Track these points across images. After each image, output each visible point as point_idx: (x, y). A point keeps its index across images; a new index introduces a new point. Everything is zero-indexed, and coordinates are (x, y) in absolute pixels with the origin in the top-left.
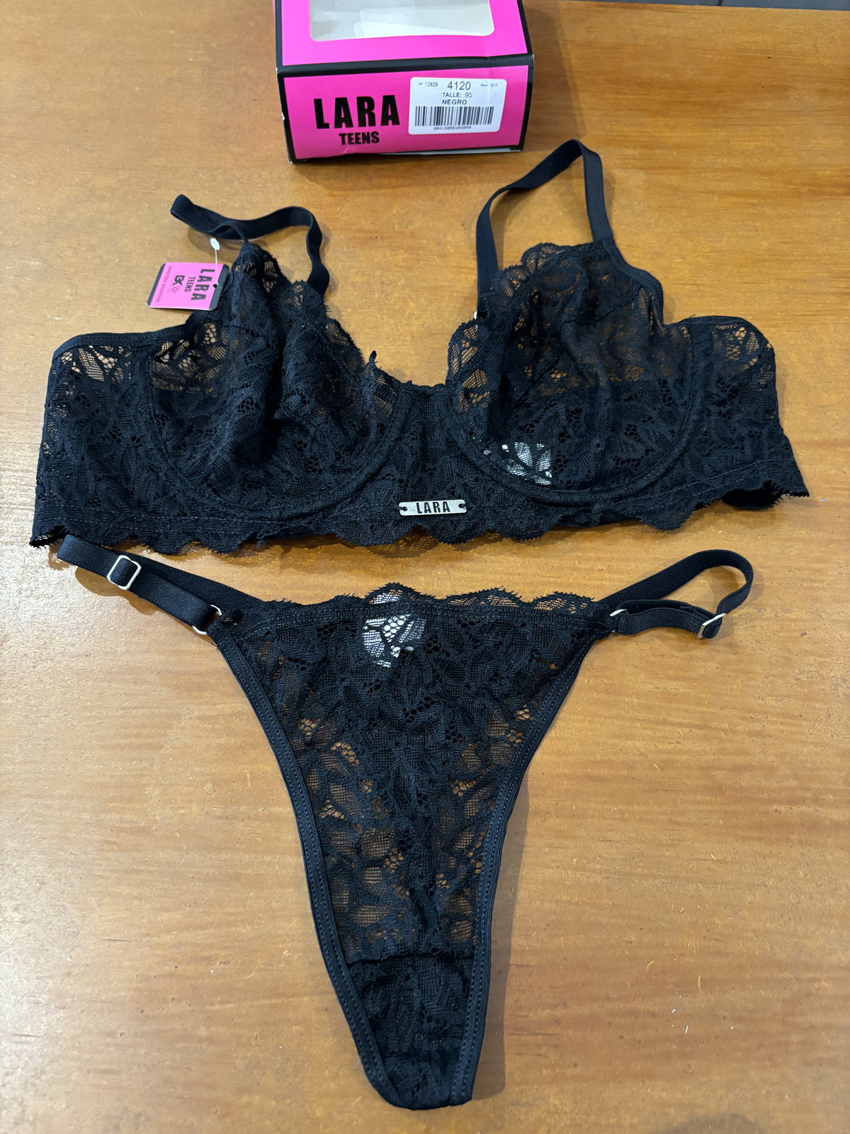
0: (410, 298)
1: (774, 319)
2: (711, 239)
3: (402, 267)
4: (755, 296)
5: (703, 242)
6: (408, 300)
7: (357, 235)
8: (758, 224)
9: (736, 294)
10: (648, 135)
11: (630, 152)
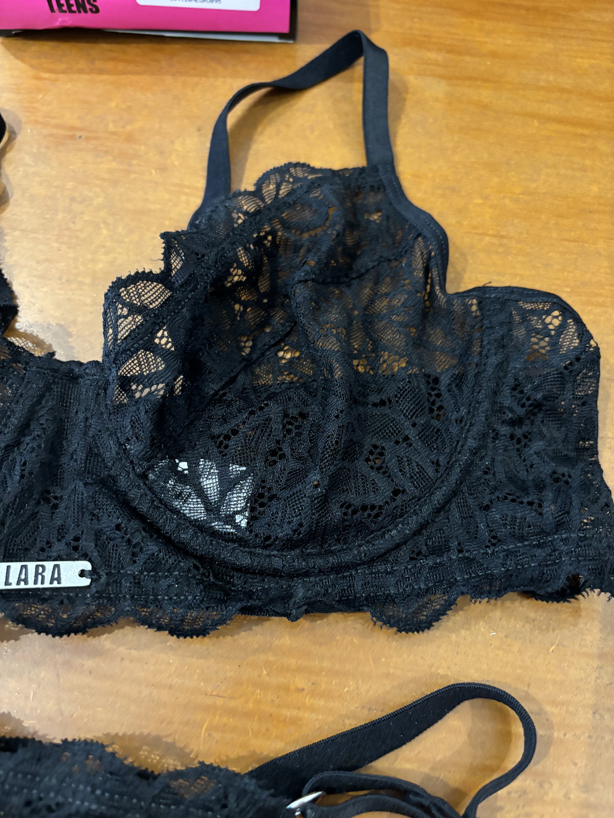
0: (105, 223)
1: (600, 295)
2: (523, 176)
3: (104, 180)
4: (576, 259)
5: (514, 179)
6: (102, 225)
7: (55, 131)
8: (588, 162)
9: (550, 254)
10: (456, 37)
11: (433, 55)
